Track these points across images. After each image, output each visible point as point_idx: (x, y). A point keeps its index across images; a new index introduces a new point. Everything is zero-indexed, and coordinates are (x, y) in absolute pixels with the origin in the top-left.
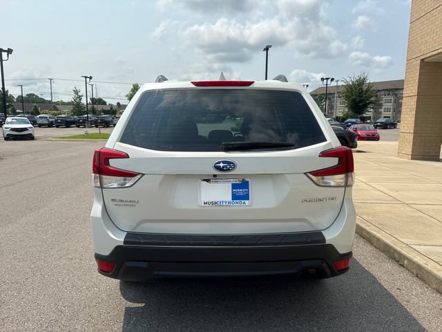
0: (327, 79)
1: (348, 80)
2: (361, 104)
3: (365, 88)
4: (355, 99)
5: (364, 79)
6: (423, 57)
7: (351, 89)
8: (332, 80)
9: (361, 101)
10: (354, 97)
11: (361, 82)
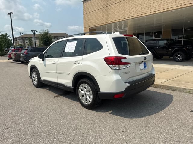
0: (34, 31)
1: (41, 32)
2: (48, 42)
3: (48, 35)
4: (45, 40)
5: (48, 32)
6: (90, 27)
7: (43, 36)
8: (37, 31)
9: (48, 41)
10: (45, 39)
11: (46, 33)
